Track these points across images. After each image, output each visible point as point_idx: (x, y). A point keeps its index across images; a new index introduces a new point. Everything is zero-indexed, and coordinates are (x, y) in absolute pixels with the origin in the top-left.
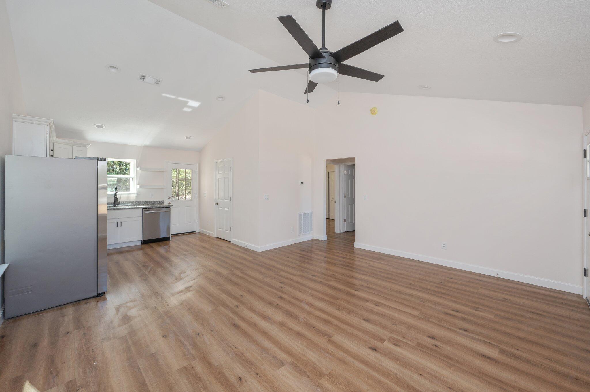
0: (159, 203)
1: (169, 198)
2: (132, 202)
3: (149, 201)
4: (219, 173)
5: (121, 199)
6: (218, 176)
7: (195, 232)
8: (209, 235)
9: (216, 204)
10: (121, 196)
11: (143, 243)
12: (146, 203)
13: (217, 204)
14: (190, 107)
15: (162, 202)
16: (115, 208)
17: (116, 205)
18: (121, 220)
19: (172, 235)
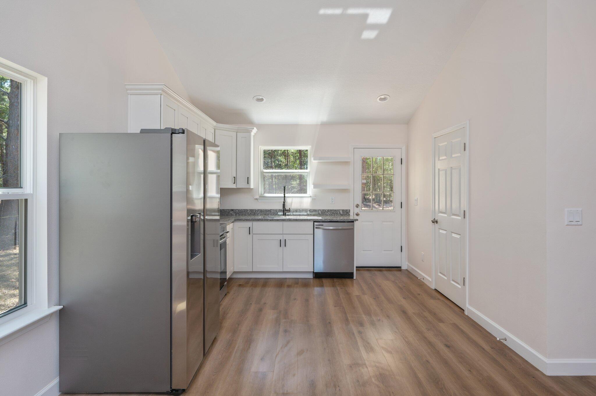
0: (342, 213)
1: (357, 206)
2: (306, 210)
3: (328, 210)
4: (441, 158)
5: (292, 205)
6: (439, 165)
7: (400, 267)
8: (423, 280)
9: (435, 222)
10: (292, 201)
11: (314, 276)
12: (323, 212)
13: (437, 222)
14: (373, 27)
15: (347, 212)
16: (284, 217)
17: (286, 213)
18: (286, 237)
19: (357, 267)
